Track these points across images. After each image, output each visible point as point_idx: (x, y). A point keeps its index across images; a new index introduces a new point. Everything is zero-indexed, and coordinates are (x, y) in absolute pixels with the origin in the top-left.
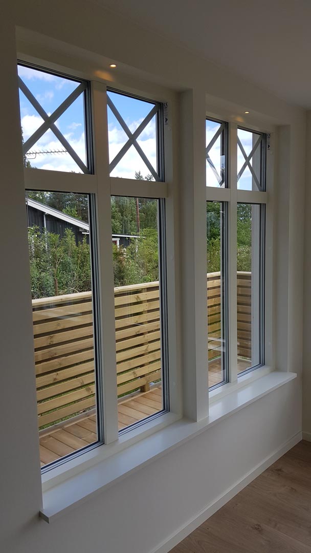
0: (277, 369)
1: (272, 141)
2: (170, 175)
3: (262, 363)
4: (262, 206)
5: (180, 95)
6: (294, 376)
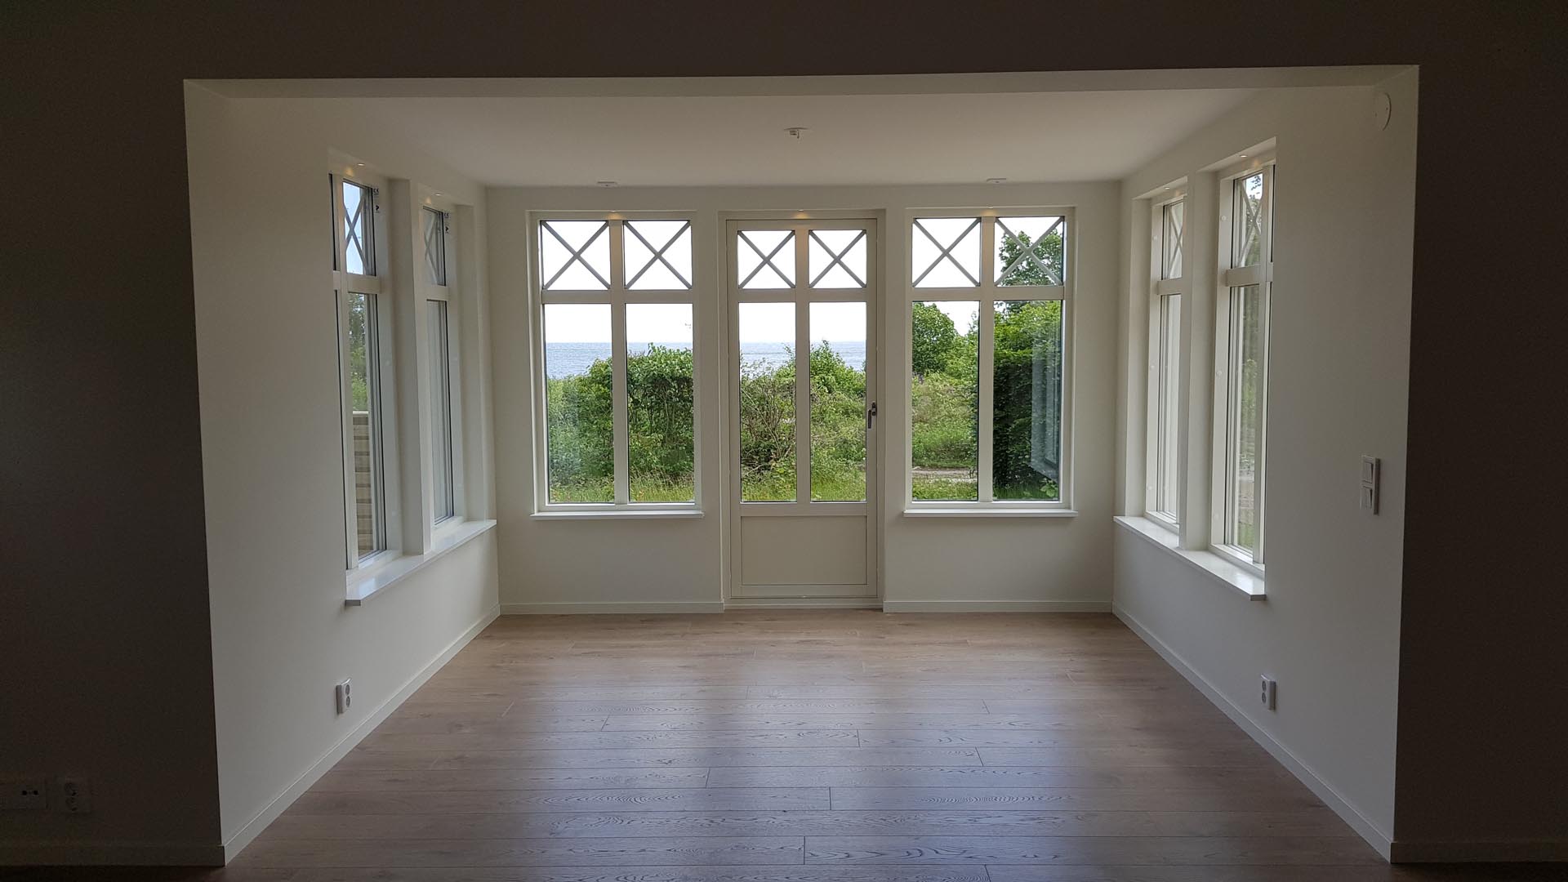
0: (469, 518)
1: (450, 223)
2: (383, 267)
3: (451, 513)
4: (443, 306)
5: (392, 182)
6: (494, 522)
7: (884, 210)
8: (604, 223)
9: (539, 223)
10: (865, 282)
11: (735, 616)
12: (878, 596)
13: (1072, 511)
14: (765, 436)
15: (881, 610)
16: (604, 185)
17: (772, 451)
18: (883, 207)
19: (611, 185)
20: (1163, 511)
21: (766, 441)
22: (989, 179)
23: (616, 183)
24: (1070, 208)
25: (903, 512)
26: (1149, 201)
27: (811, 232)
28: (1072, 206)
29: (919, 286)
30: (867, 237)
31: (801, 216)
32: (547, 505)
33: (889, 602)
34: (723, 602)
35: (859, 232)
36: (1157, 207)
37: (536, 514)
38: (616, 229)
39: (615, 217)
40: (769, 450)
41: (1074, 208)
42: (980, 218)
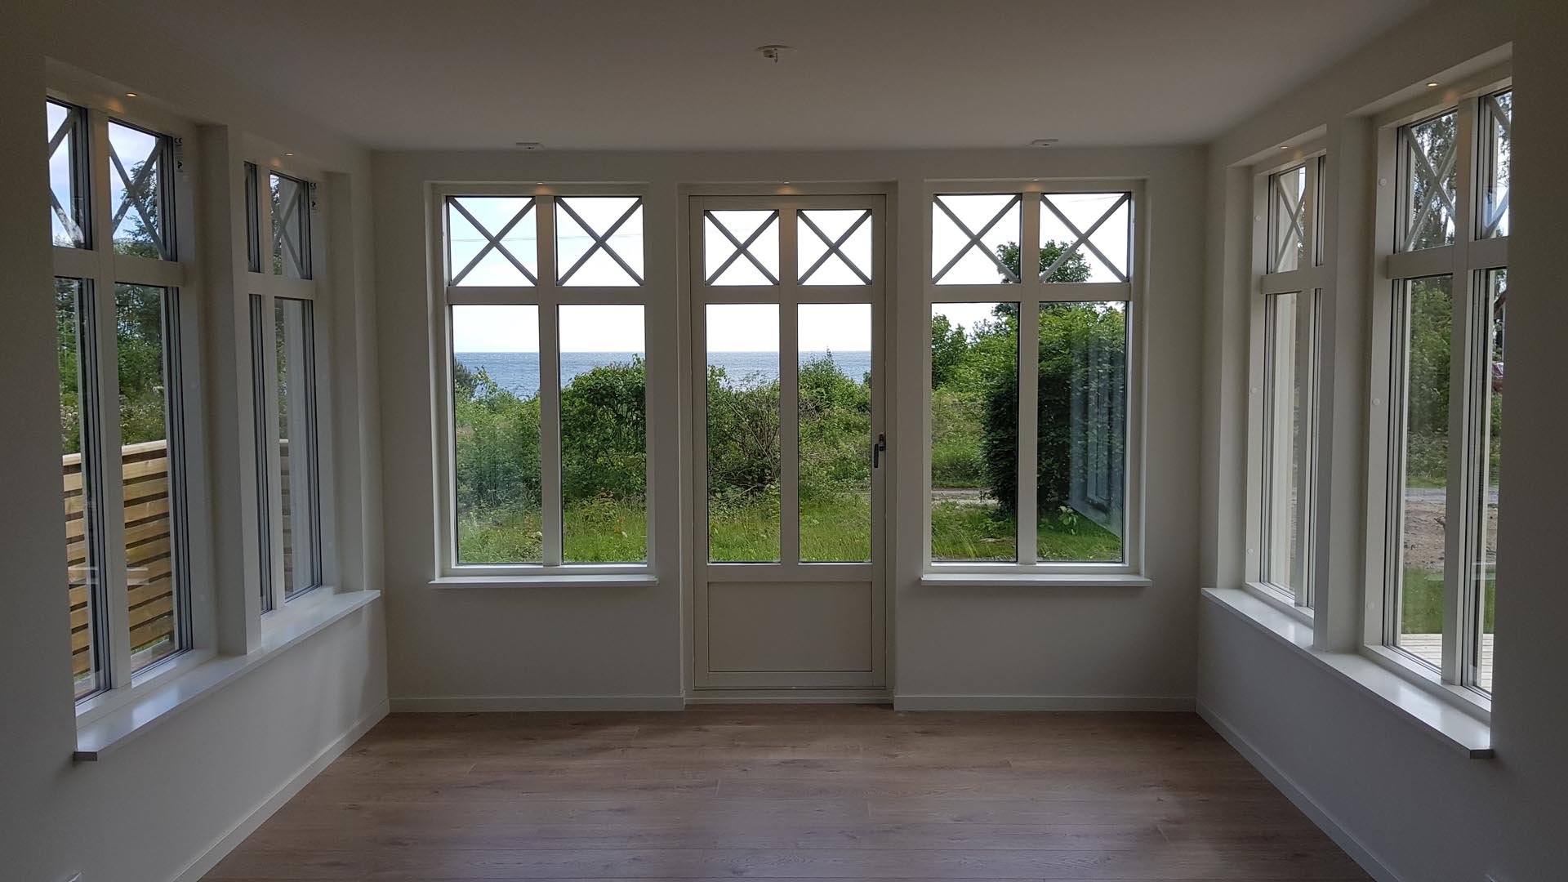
0: (344, 589)
1: (318, 195)
2: (188, 248)
3: (317, 582)
4: (307, 305)
6: (377, 594)
7: (895, 184)
8: (531, 199)
9: (443, 200)
10: (869, 276)
11: (698, 715)
12: (886, 687)
13: (1142, 579)
14: (759, 454)
15: (890, 706)
16: (525, 148)
17: (766, 471)
18: (894, 179)
19: (537, 148)
20: (1269, 582)
21: (759, 459)
22: (1037, 141)
23: (542, 146)
24: (1138, 181)
25: (920, 579)
26: (1249, 170)
27: (799, 213)
28: (1140, 177)
29: (941, 282)
30: (873, 221)
31: (787, 191)
32: (453, 567)
33: (902, 697)
34: (684, 696)
35: (862, 212)
36: (1260, 177)
37: (438, 580)
38: (545, 208)
39: (543, 191)
40: (763, 470)
41: (1144, 181)
42: (1021, 194)
